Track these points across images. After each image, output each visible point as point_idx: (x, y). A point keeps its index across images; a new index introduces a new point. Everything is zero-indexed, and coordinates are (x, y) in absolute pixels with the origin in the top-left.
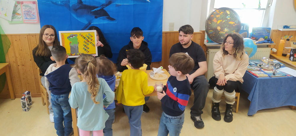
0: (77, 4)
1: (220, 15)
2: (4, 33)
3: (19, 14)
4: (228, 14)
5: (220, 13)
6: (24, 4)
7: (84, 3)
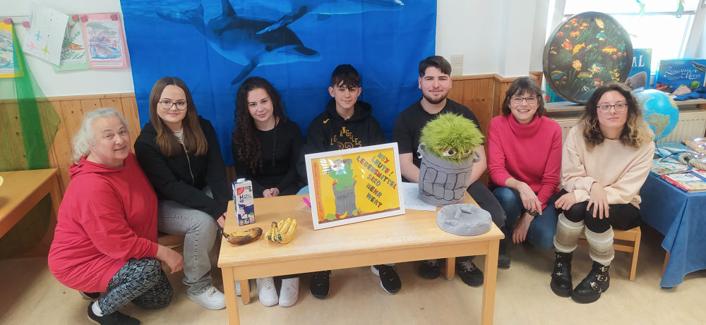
0: (221, 18)
1: (581, 31)
2: (43, 96)
3: (77, 47)
4: (601, 29)
5: (581, 25)
6: (90, 20)
7: (239, 15)
